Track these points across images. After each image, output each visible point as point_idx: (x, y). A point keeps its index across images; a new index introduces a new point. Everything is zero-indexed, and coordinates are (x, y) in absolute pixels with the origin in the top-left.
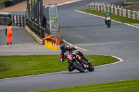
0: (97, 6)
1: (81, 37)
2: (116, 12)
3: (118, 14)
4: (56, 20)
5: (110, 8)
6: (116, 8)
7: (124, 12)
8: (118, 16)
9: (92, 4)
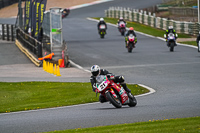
0: (119, 12)
2: (146, 21)
3: (150, 24)
4: (59, 31)
5: (138, 15)
6: (146, 16)
7: (158, 21)
8: (148, 27)
9: (112, 9)
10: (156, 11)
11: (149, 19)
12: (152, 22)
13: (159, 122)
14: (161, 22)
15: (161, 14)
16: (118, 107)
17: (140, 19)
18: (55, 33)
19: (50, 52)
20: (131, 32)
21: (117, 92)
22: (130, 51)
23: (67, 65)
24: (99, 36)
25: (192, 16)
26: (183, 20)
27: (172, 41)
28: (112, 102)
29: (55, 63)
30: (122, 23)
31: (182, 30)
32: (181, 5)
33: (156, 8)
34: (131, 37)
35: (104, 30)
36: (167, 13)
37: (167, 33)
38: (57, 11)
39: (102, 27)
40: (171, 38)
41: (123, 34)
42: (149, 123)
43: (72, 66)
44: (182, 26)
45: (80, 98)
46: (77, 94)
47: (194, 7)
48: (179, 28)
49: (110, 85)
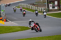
0: (22, 5)
1: (15, 18)
2: (30, 7)
4: (4, 11)
5: (28, 6)
6: (30, 6)
7: (34, 8)
8: (31, 9)
9: (20, 4)
10: (34, 5)
11: (31, 7)
12: (32, 8)
13: (35, 38)
14: (35, 8)
15: (35, 5)
16: (37, 32)
17: (29, 7)
18: (3, 11)
19: (1, 17)
20: (24, 11)
21: (37, 27)
22: (24, 16)
23: (6, 21)
24: (14, 12)
25: (45, 6)
26: (42, 7)
27: (37, 13)
28: (35, 30)
29: (3, 20)
30: (21, 8)
31: (42, 10)
32: (41, 3)
33: (34, 4)
34: (24, 12)
35: (15, 10)
36: (37, 5)
37: (35, 11)
38: (3, 5)
39: (15, 9)
40: (36, 12)
41: (21, 11)
42: (32, 38)
43: (8, 21)
44: (42, 9)
45: (11, 31)
46: (9, 30)
47: (45, 3)
48: (40, 10)
49: (35, 25)
